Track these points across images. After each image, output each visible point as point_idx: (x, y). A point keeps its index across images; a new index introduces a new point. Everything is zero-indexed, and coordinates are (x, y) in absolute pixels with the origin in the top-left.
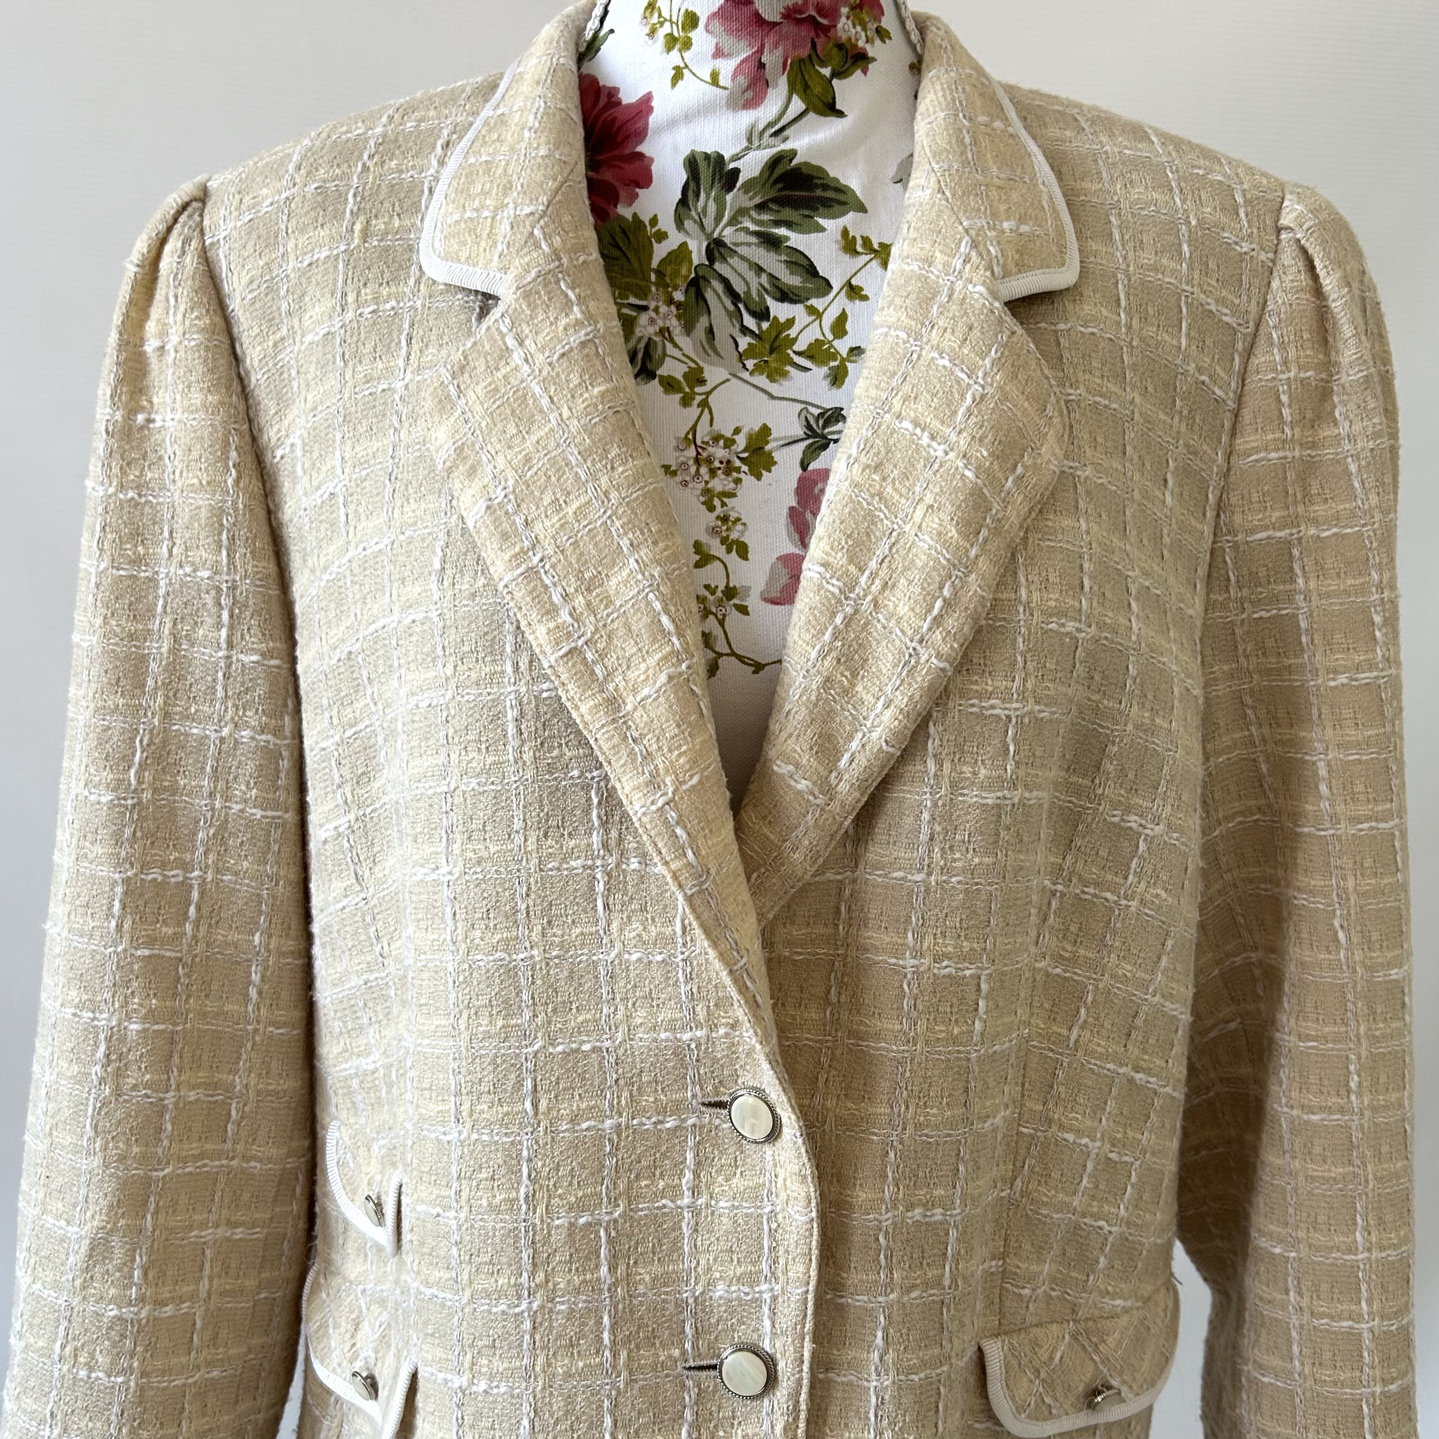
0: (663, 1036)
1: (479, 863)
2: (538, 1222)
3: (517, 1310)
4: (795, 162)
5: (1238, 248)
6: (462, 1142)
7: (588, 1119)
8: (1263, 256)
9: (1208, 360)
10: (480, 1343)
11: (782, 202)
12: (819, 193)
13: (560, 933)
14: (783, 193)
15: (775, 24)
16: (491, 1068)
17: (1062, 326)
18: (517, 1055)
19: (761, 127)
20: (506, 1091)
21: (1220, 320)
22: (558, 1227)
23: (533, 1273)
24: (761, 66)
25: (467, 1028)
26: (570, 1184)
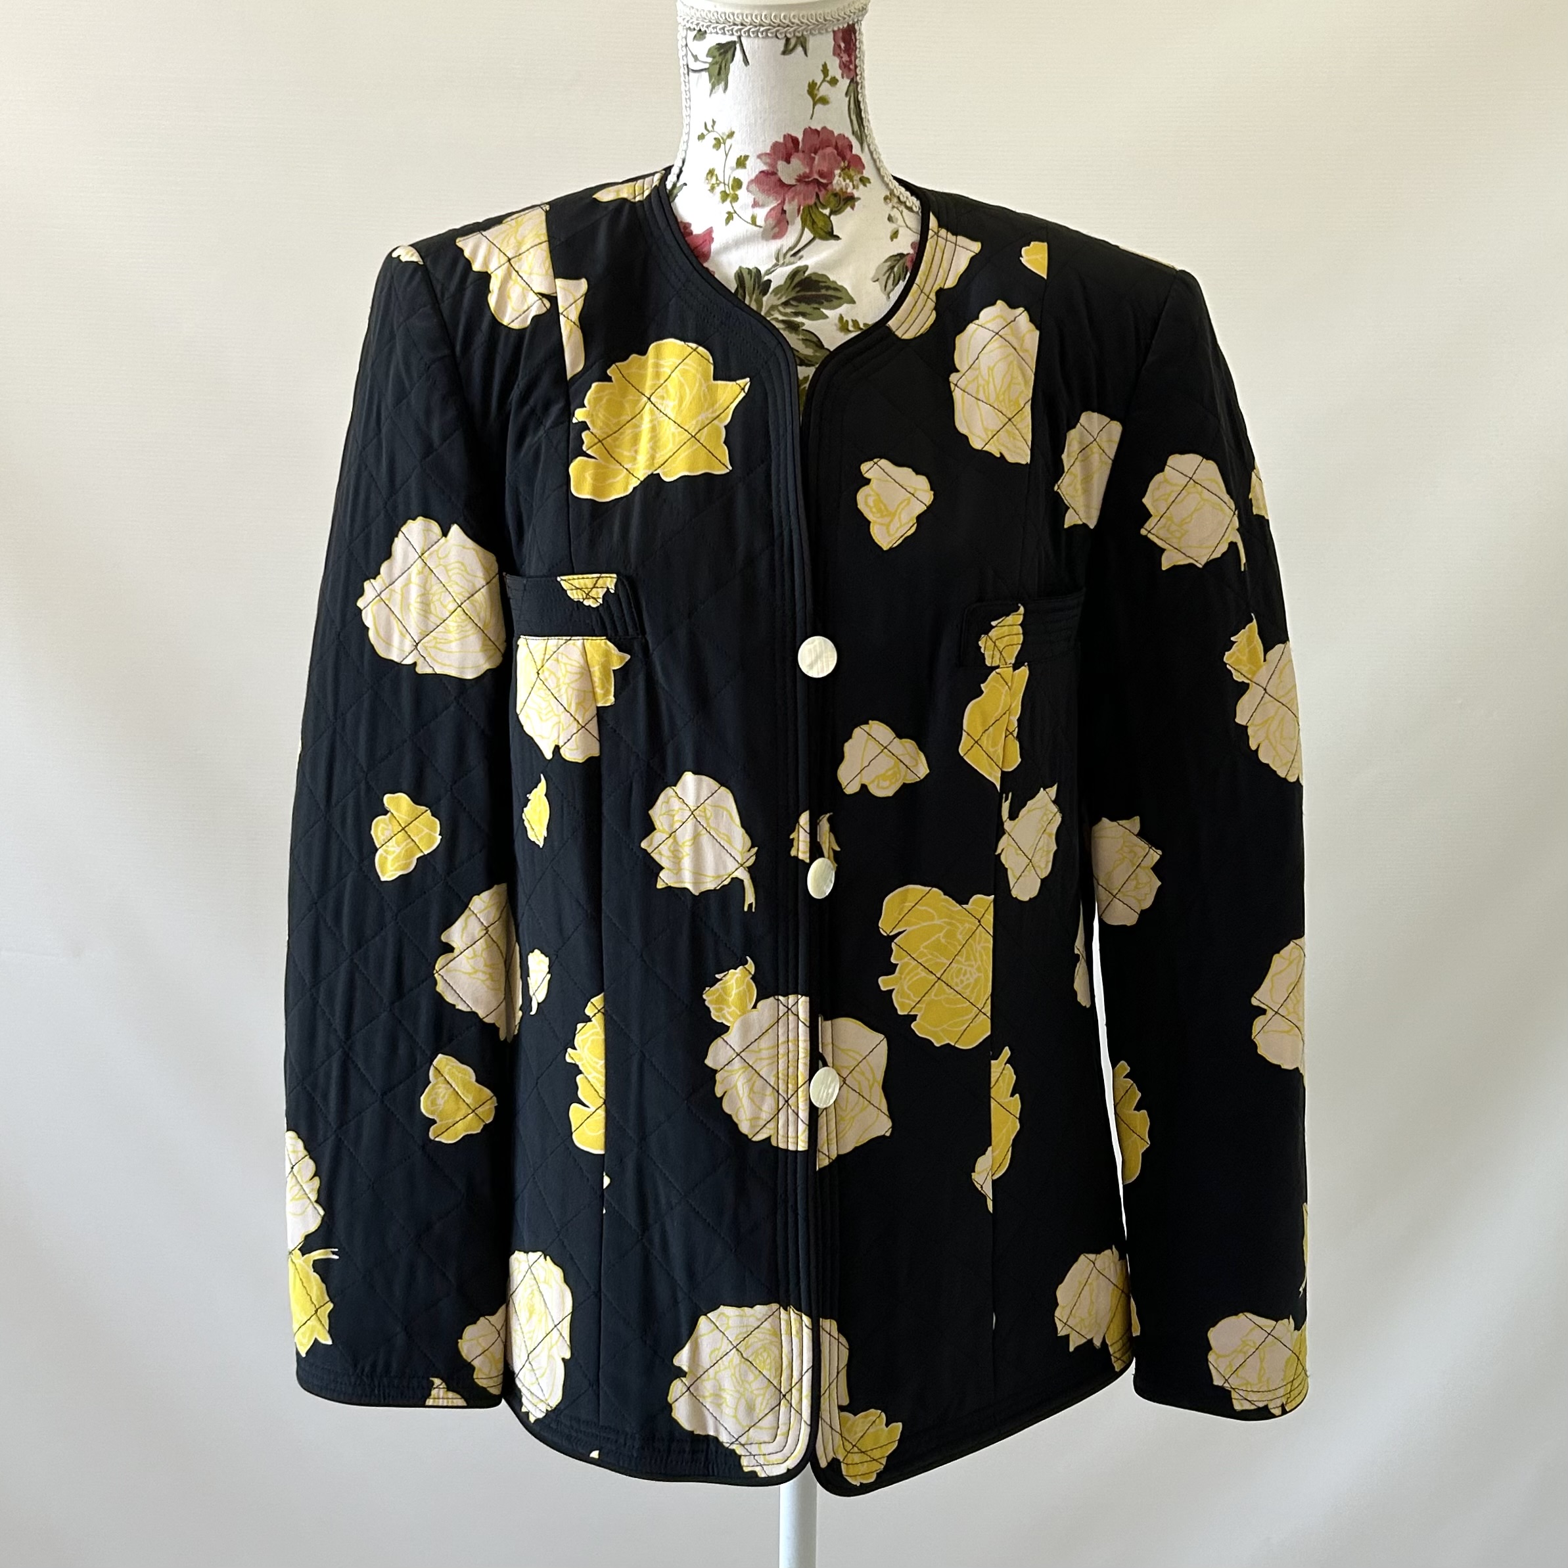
4: (806, 274)
11: (799, 300)
12: (823, 292)
14: (799, 294)
15: (794, 186)
19: (784, 251)
24: (784, 212)
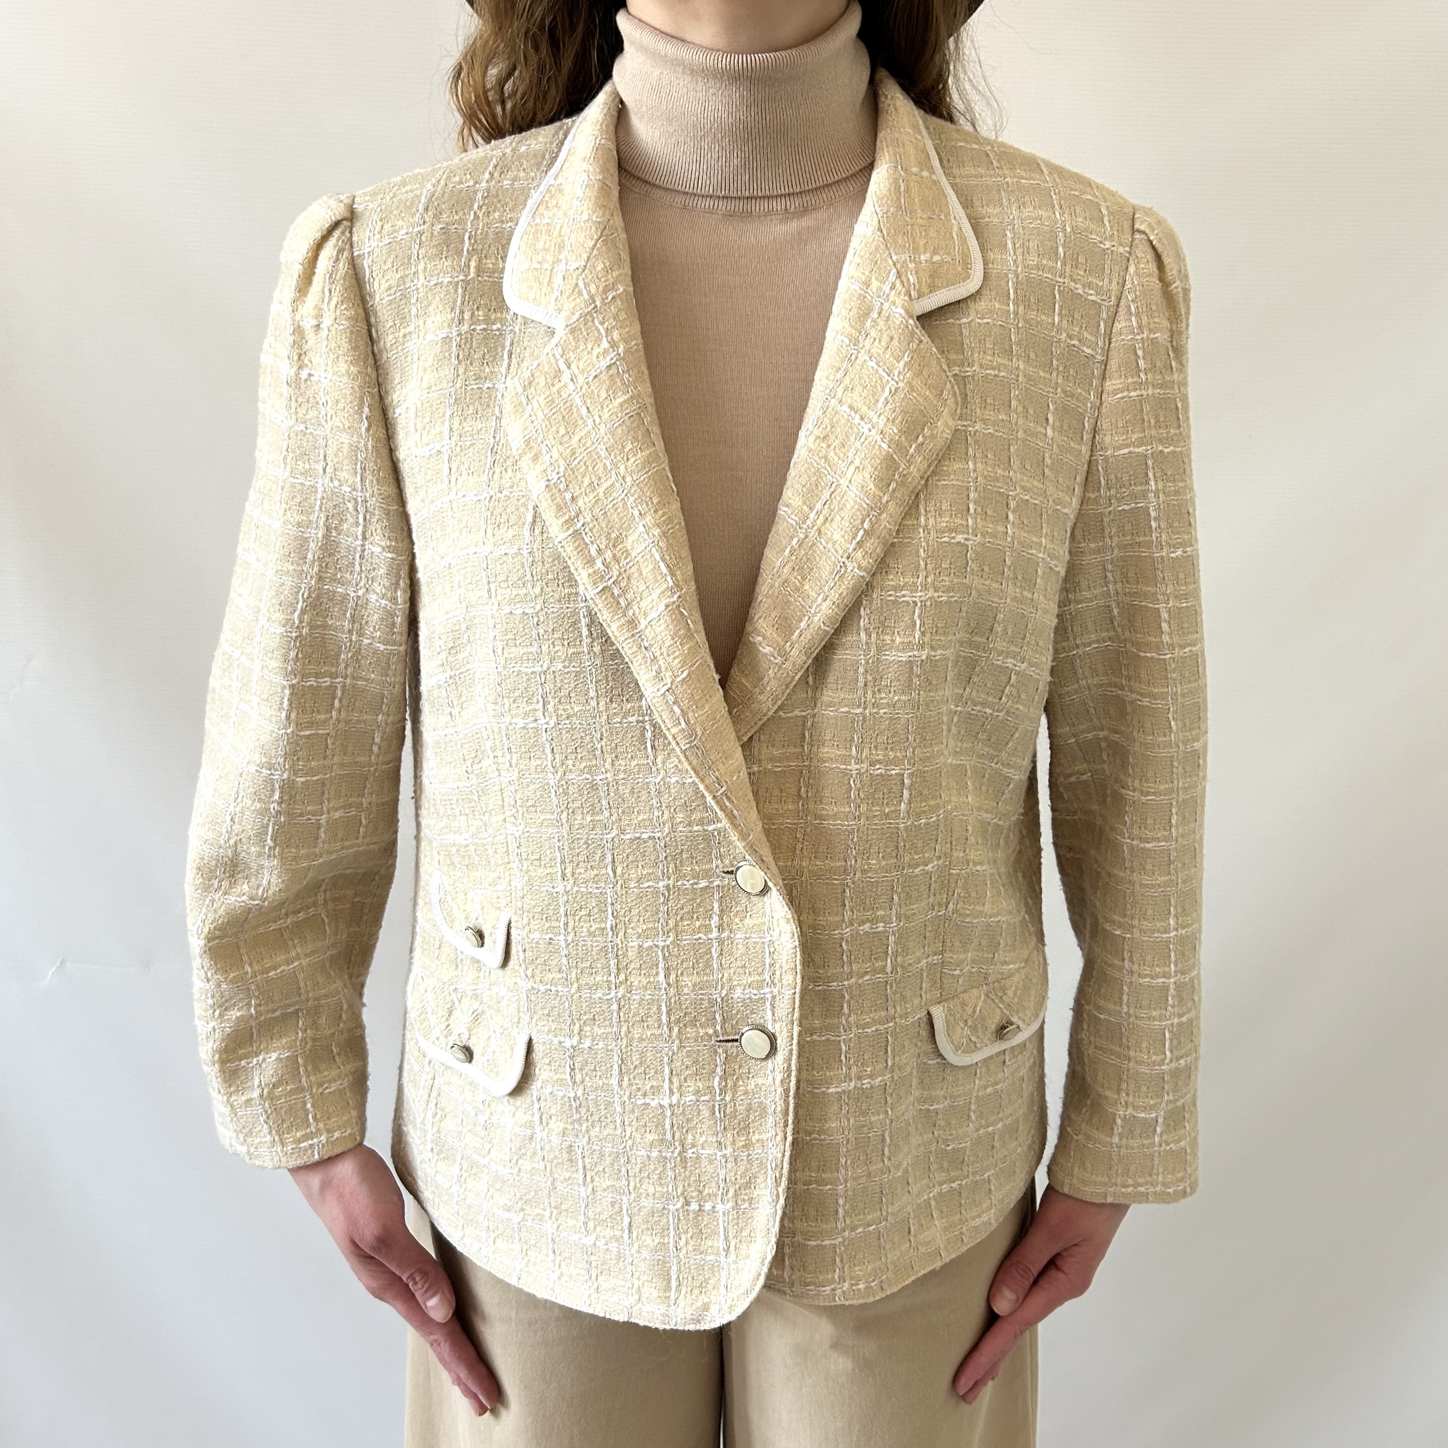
0: (695, 828)
1: (568, 718)
2: (619, 942)
3: (609, 997)
5: (1102, 245)
6: (567, 892)
7: (648, 881)
8: (1121, 250)
9: (1077, 329)
10: (585, 1018)
13: (623, 764)
16: (585, 846)
17: (965, 320)
18: (601, 839)
20: (595, 861)
21: (1086, 299)
22: (632, 947)
23: (618, 974)
25: (567, 822)
26: (639, 921)
